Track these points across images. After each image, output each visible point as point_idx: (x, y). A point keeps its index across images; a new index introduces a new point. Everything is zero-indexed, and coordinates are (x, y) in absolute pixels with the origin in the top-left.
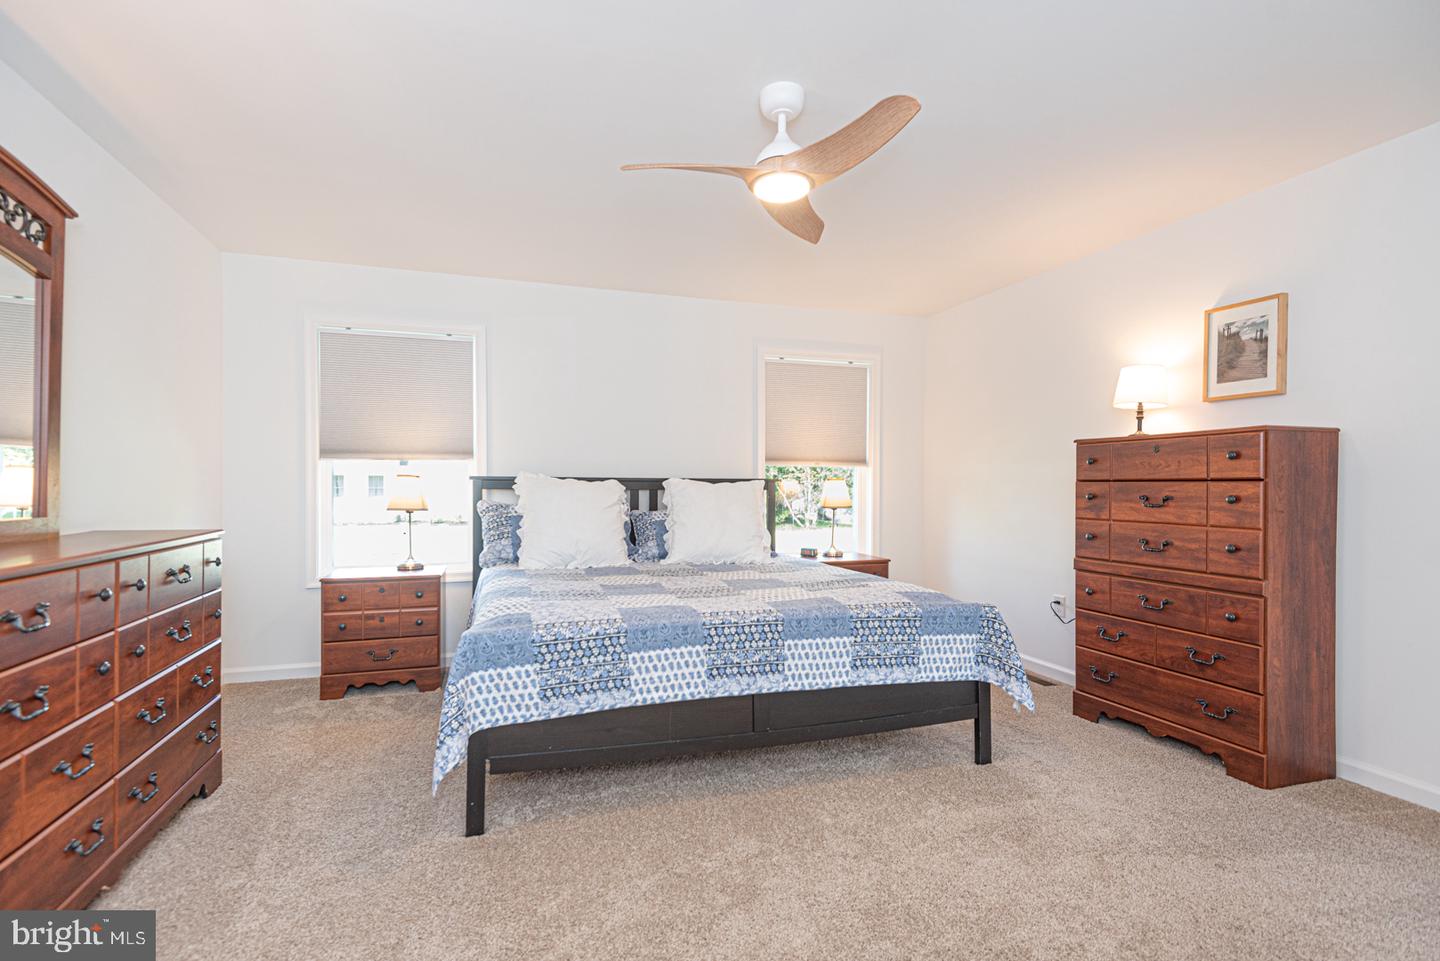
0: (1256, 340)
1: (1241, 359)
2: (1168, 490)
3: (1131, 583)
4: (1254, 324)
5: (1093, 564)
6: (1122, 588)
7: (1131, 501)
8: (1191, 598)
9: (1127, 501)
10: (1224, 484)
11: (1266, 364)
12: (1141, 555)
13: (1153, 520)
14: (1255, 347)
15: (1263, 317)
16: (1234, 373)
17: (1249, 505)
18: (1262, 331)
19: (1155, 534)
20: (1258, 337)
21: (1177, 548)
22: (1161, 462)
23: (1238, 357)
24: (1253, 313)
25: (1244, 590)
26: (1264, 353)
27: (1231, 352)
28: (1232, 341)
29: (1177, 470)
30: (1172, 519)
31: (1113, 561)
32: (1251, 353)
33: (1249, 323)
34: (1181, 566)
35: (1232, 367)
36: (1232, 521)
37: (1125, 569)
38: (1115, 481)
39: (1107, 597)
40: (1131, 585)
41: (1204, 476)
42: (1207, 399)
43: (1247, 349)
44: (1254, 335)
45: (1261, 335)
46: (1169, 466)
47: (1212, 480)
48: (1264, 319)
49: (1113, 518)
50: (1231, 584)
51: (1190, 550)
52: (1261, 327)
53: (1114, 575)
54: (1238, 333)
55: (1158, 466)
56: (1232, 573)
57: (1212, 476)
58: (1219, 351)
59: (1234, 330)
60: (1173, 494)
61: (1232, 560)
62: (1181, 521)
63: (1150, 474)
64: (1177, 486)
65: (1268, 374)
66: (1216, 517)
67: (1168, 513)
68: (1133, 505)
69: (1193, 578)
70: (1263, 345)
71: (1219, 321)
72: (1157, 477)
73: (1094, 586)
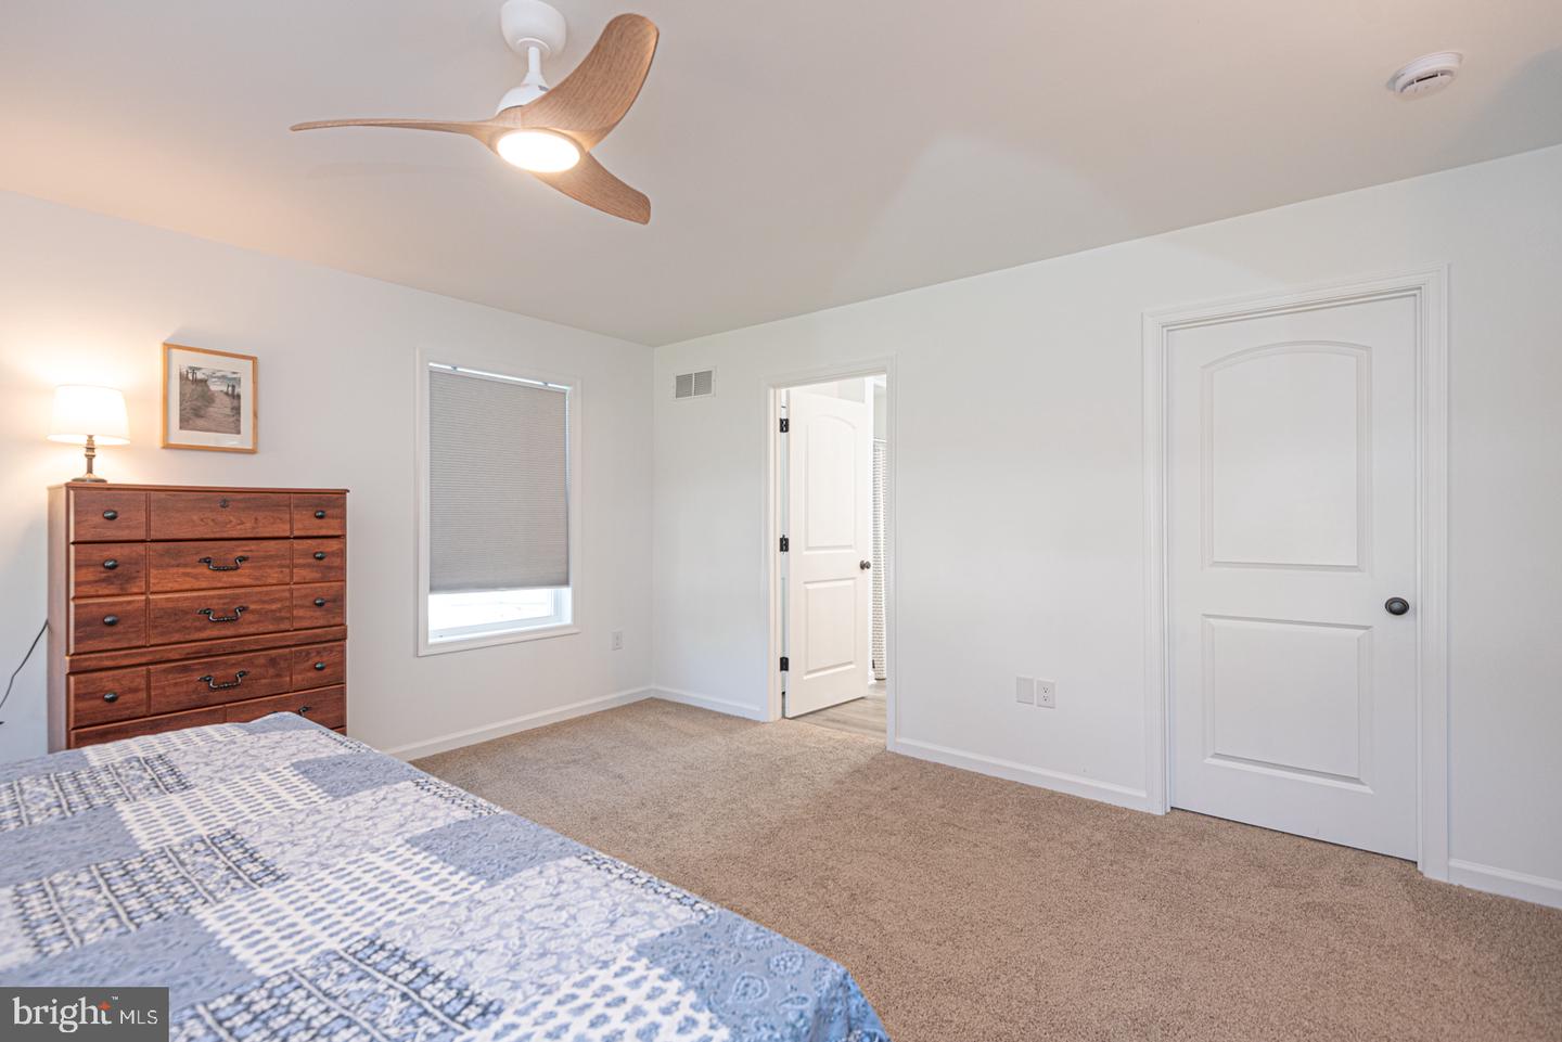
0: (227, 394)
1: (211, 409)
2: (241, 550)
3: (184, 666)
4: (224, 377)
5: (112, 658)
6: (170, 676)
7: (185, 565)
8: (273, 662)
9: (178, 566)
10: (309, 541)
11: (239, 421)
12: (203, 629)
13: (220, 585)
14: (227, 401)
15: (234, 373)
16: (200, 422)
17: (334, 559)
18: (233, 387)
19: (222, 601)
20: (230, 392)
21: (253, 612)
22: (231, 518)
23: (207, 407)
24: (226, 366)
25: (330, 637)
26: (237, 410)
27: (196, 399)
28: (199, 389)
29: (254, 528)
30: (247, 581)
31: (152, 646)
32: (221, 407)
33: (219, 374)
34: (261, 630)
35: (198, 416)
36: (318, 575)
37: (175, 652)
38: (152, 541)
39: (143, 695)
40: (185, 669)
41: (288, 534)
42: (167, 446)
43: (217, 400)
44: (225, 389)
45: (233, 390)
46: (242, 523)
47: (295, 538)
48: (235, 376)
49: (153, 589)
50: (317, 636)
51: (272, 611)
52: (234, 382)
53: (152, 664)
54: (205, 381)
55: (227, 524)
56: (318, 625)
57: (296, 533)
58: (182, 395)
59: (199, 375)
60: (249, 554)
61: (318, 613)
62: (259, 583)
63: (213, 532)
64: (253, 545)
65: (242, 430)
66: (299, 574)
67: (240, 576)
68: (189, 570)
69: (274, 640)
70: (236, 402)
71: (182, 361)
72: (225, 535)
73: (117, 687)
